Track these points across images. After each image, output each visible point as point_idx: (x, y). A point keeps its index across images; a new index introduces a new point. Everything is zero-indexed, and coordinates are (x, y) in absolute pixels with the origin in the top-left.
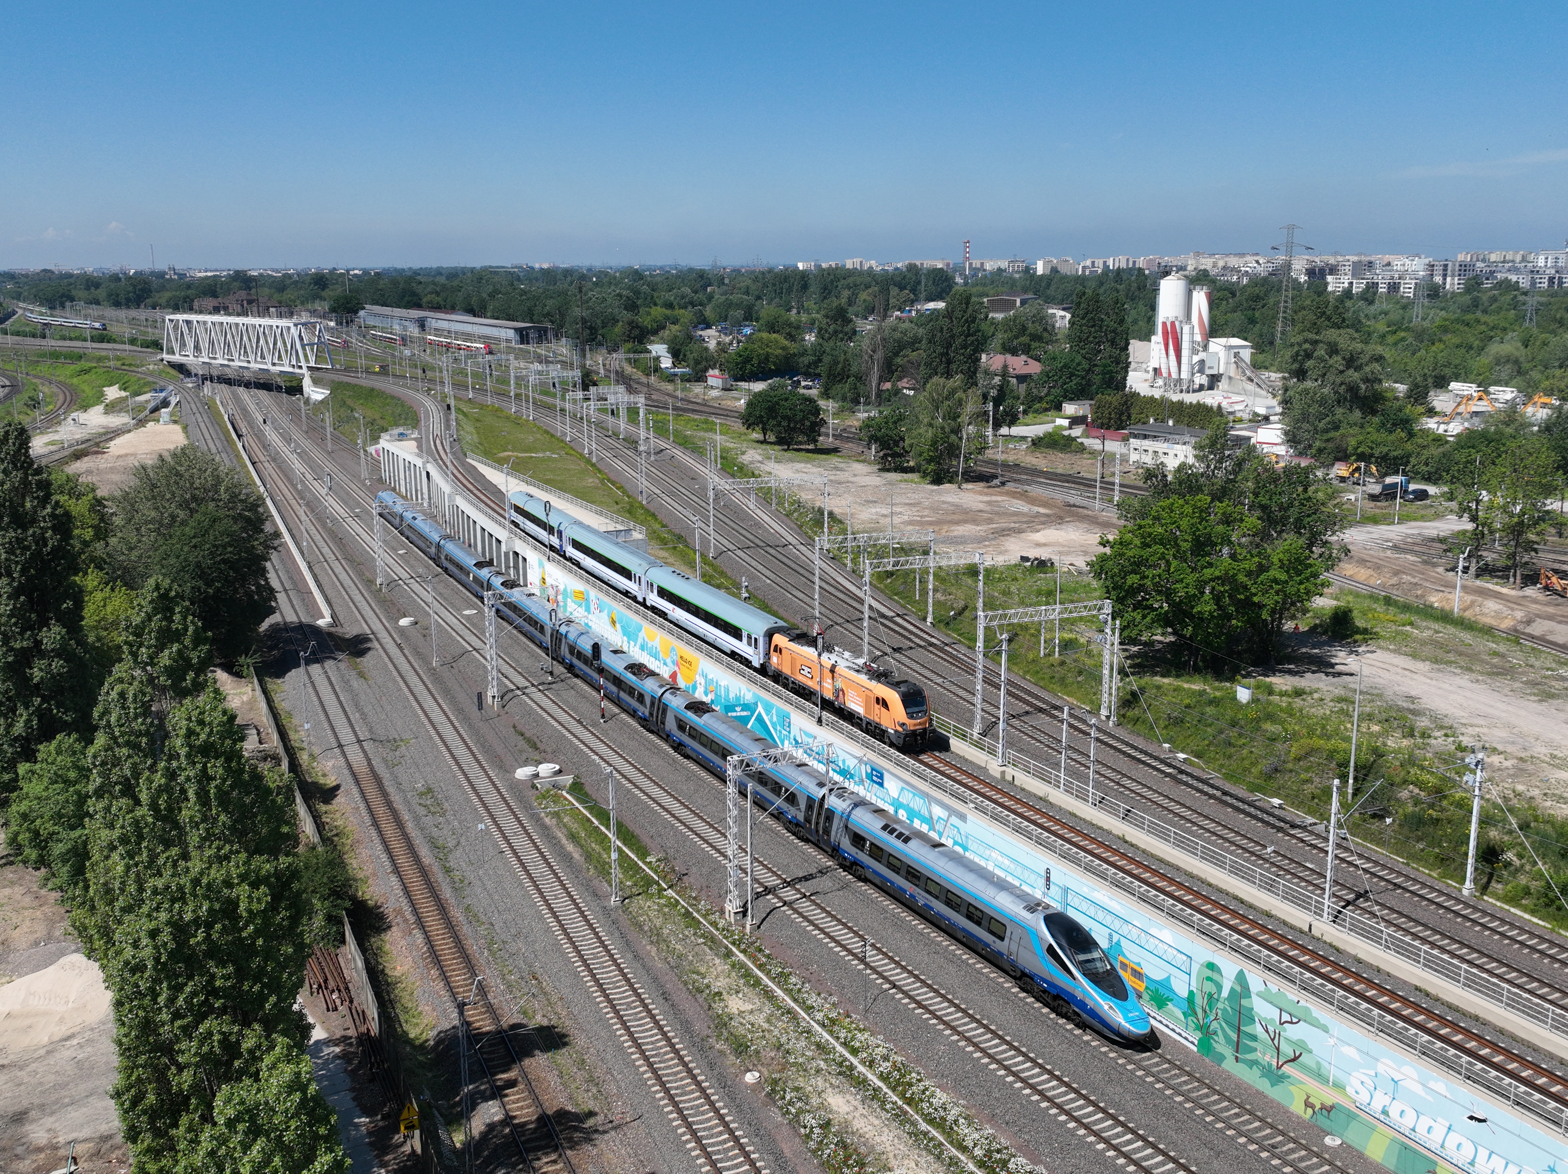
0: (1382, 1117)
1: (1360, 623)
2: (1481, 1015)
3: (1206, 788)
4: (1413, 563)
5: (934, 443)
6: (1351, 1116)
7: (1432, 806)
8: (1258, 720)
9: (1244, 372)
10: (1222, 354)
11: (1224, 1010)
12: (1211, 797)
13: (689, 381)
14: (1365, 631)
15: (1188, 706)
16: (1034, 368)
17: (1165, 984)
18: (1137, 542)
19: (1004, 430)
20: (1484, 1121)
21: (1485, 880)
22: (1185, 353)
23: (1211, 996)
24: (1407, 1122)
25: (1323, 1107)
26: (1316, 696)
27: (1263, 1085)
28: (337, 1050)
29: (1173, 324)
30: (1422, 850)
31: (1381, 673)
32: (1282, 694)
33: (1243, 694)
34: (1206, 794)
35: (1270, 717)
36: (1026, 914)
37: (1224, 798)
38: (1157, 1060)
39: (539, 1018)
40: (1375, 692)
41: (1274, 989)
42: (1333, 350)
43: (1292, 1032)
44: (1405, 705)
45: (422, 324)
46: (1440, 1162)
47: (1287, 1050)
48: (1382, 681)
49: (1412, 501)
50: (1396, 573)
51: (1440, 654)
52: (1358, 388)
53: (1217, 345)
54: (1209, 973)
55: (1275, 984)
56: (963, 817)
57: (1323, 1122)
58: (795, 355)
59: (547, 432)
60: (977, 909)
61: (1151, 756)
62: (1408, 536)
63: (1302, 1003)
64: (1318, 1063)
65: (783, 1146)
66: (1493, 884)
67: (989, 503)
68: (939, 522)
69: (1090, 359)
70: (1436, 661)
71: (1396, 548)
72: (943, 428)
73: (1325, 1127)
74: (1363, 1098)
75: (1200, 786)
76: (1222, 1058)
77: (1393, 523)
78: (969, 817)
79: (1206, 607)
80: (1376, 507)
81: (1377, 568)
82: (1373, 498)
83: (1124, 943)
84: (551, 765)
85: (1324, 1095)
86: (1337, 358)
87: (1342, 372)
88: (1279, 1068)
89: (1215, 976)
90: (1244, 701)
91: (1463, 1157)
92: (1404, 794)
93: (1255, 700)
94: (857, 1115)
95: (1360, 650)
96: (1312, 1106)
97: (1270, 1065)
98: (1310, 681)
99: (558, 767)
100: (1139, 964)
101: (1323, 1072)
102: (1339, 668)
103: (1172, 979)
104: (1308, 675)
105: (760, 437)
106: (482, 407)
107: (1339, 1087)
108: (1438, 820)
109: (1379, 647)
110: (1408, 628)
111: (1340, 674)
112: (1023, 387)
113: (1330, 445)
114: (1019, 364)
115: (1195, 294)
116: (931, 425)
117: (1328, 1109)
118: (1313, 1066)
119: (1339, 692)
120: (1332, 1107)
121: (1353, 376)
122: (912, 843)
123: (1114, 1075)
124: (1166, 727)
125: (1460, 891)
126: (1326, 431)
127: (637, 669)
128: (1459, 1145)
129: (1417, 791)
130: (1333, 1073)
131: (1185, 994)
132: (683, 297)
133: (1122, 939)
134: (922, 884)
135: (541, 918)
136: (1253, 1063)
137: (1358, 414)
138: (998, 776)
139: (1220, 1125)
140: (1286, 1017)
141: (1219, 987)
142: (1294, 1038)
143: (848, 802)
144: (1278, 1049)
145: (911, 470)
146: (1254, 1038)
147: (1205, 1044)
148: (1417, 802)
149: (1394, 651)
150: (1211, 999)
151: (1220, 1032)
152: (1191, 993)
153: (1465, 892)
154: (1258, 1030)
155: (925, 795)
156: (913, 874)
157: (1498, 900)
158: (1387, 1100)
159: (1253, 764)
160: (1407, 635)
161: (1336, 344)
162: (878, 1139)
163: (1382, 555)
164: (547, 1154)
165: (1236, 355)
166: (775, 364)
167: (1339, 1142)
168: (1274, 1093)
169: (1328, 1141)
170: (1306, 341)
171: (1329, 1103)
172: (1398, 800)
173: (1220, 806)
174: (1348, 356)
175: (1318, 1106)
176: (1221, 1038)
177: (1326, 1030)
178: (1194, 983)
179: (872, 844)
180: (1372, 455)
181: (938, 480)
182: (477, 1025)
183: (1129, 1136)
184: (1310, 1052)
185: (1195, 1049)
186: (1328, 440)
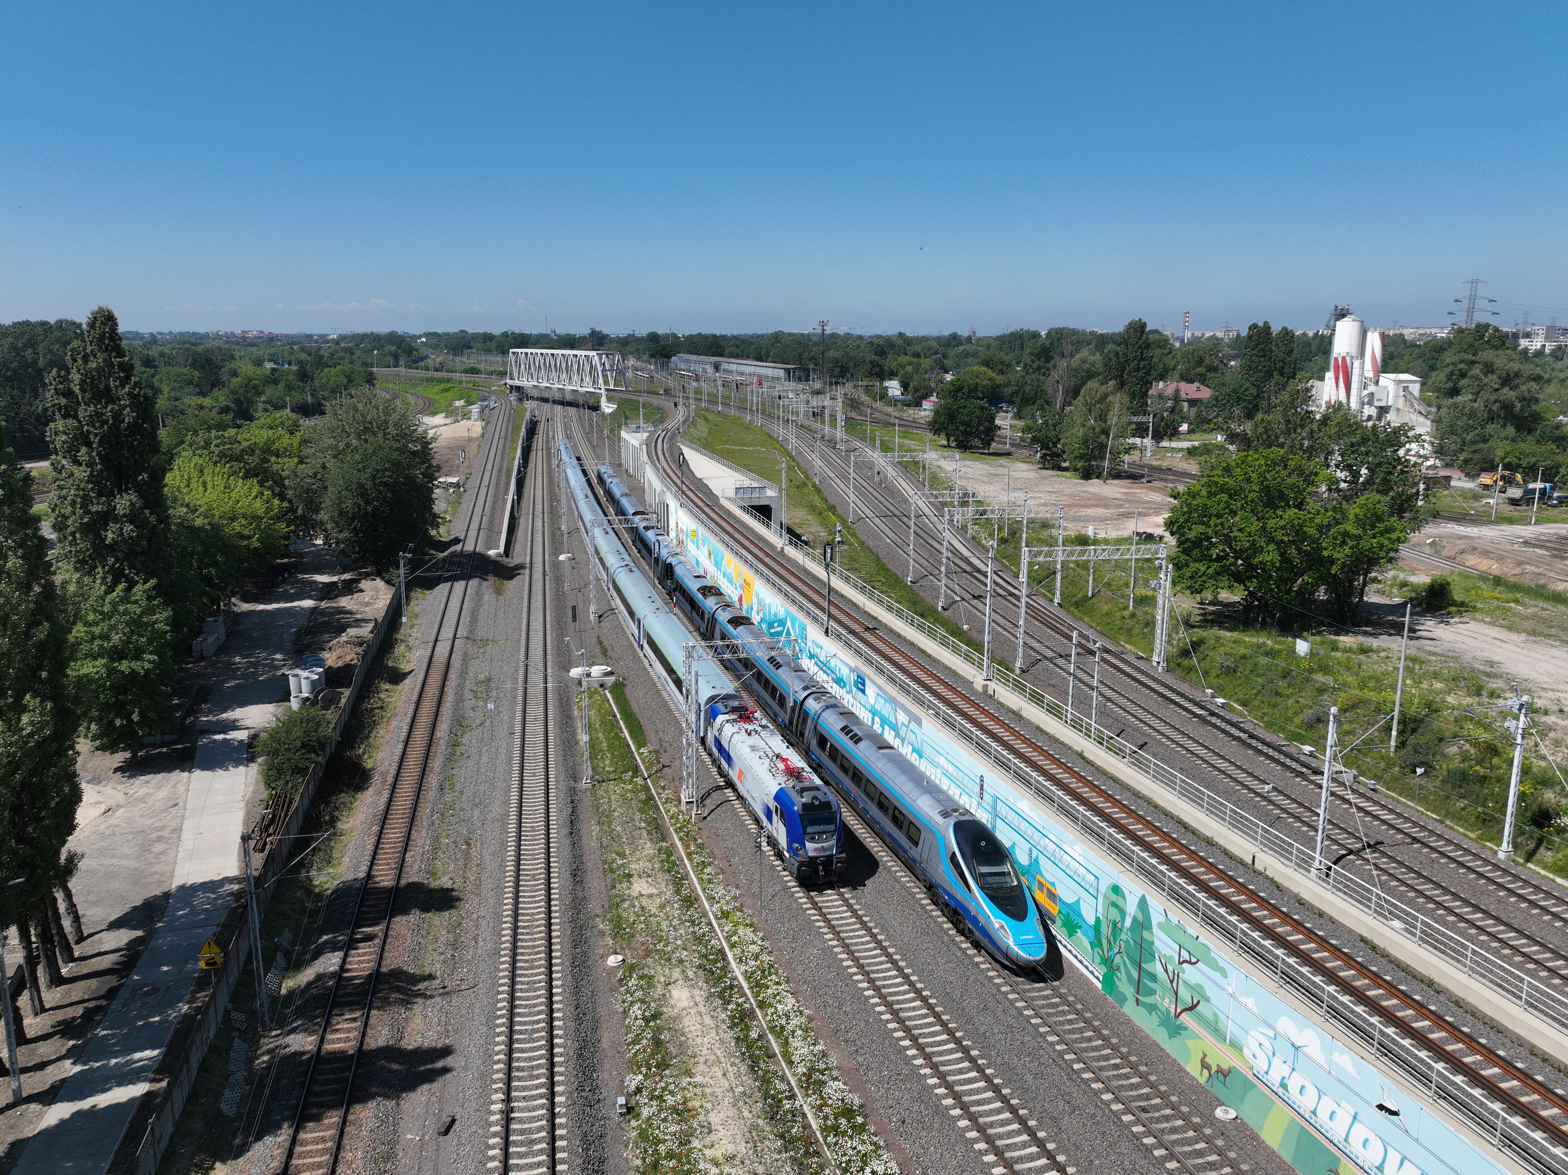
0: (1280, 1091)
1: (1458, 597)
2: (1437, 979)
3: (1233, 731)
4: (1541, 556)
5: (1085, 442)
6: (1247, 1086)
7: (1480, 762)
8: (1311, 671)
9: (1412, 405)
10: (1392, 388)
11: (1127, 942)
12: (1235, 738)
13: (909, 405)
14: (1462, 604)
15: (1244, 657)
16: (1205, 393)
17: (1074, 908)
18: (1204, 493)
19: (1165, 444)
20: (1395, 1113)
21: (1532, 846)
22: (1355, 385)
23: (1115, 925)
24: (1306, 1102)
25: (1219, 1071)
26: (1383, 654)
27: (1160, 1036)
28: (236, 887)
29: (1344, 359)
30: (1463, 809)
31: (1466, 640)
32: (1345, 651)
33: (1302, 647)
34: (1231, 735)
35: (1325, 669)
36: (939, 819)
37: (1249, 741)
38: (1049, 992)
39: (445, 879)
40: (1451, 655)
41: (1174, 918)
42: (1489, 369)
43: (1190, 974)
44: (1481, 668)
45: (717, 367)
46: (1343, 1159)
47: (1185, 996)
48: (1464, 646)
49: (1555, 506)
50: (1520, 564)
51: (1541, 628)
52: (1513, 406)
53: (1387, 380)
54: (1113, 897)
55: (1177, 914)
56: (919, 723)
57: (1218, 1089)
58: (1000, 385)
59: (768, 435)
60: (901, 813)
61: (1187, 698)
62: (1542, 534)
63: (1201, 939)
64: (1215, 1015)
65: (606, 1035)
66: (1542, 850)
67: (1127, 494)
68: (1073, 506)
69: (1258, 386)
70: (1534, 633)
71: (1526, 543)
72: (1094, 428)
73: (1220, 1096)
74: (1260, 1065)
75: (1228, 728)
76: (1123, 999)
77: (1530, 524)
78: (924, 722)
79: (1270, 556)
80: (1515, 510)
81: (1501, 559)
82: (1514, 502)
83: (1042, 860)
84: (604, 667)
85: (1222, 1057)
86: (1491, 377)
87: (1496, 390)
88: (1177, 1016)
89: (1120, 901)
90: (1302, 654)
91: (1371, 1156)
92: (1453, 750)
93: (1312, 654)
94: (693, 1011)
95: (1452, 620)
96: (1209, 1068)
97: (1168, 1012)
98: (1383, 642)
99: (609, 669)
100: (1053, 884)
101: (1221, 1026)
102: (1419, 633)
103: (1082, 903)
104: (1384, 637)
105: (945, 443)
106: (725, 416)
107: (1236, 1047)
108: (1485, 778)
109: (1473, 619)
110: (1513, 605)
111: (1418, 638)
112: (1194, 410)
113: (1477, 456)
114: (1190, 390)
115: (1369, 334)
116: (1084, 426)
117: (1224, 1073)
118: (1211, 1018)
119: (1413, 652)
120: (1230, 1071)
121: (1508, 394)
122: (862, 745)
123: (992, 1004)
124: (1218, 676)
125: (1496, 853)
126: (1474, 443)
127: (710, 591)
128: (1366, 1141)
129: (1467, 746)
130: (1231, 1029)
131: (1092, 921)
132: (929, 349)
133: (1040, 856)
134: (863, 786)
135: (508, 791)
136: (1152, 1008)
137: (1511, 430)
138: (980, 689)
139: (1087, 1076)
140: (1185, 955)
141: (1123, 913)
142: (1193, 981)
143: (822, 704)
144: (1176, 993)
145: (1066, 469)
146: (1154, 978)
147: (1109, 981)
148: (1465, 757)
149: (1490, 623)
150: (1116, 927)
151: (1122, 968)
152: (1098, 919)
153: (1501, 855)
154: (1158, 969)
155: (893, 701)
156: (857, 776)
157: (1545, 868)
158: (1286, 1071)
159: (1296, 714)
160: (1509, 610)
161: (1492, 364)
162: (699, 1041)
163: (1508, 548)
164: (353, 1011)
165: (1405, 389)
166: (983, 393)
167: (1232, 1114)
168: (1170, 1046)
169: (1219, 1113)
170: (1461, 361)
171: (1225, 1067)
172: (1444, 755)
173: (1241, 748)
174: (1504, 374)
175: (1214, 1069)
176: (1122, 975)
177: (1224, 974)
178: (1100, 909)
179: (831, 745)
180: (1519, 466)
181: (1087, 475)
182: (377, 879)
183: (974, 1074)
184: (1208, 1000)
185: (1099, 985)
186: (1475, 452)
